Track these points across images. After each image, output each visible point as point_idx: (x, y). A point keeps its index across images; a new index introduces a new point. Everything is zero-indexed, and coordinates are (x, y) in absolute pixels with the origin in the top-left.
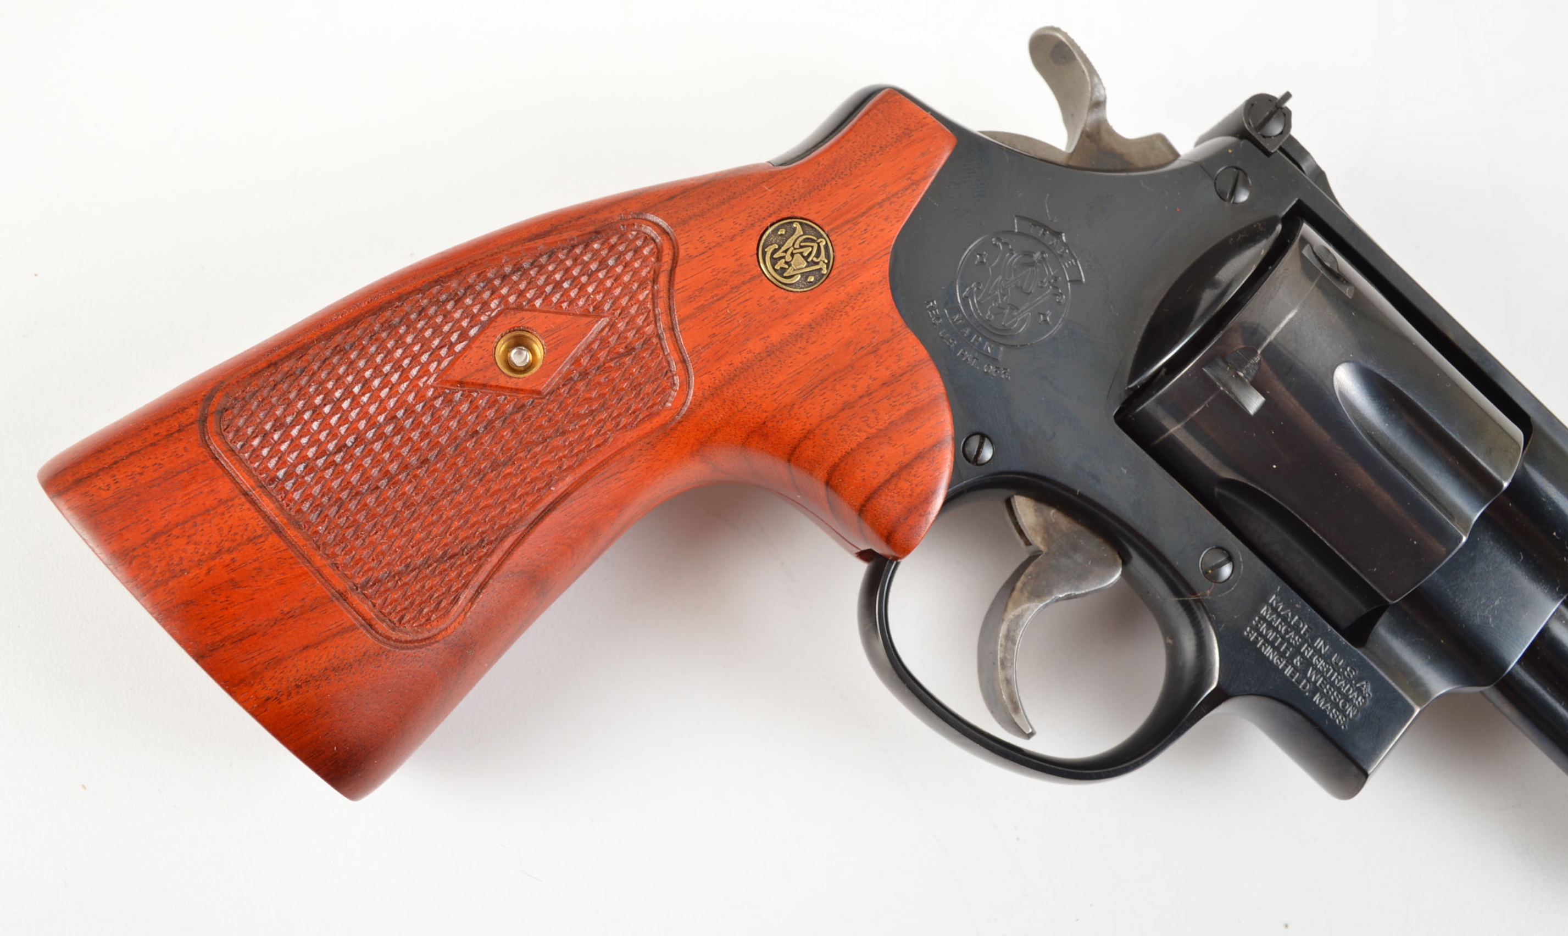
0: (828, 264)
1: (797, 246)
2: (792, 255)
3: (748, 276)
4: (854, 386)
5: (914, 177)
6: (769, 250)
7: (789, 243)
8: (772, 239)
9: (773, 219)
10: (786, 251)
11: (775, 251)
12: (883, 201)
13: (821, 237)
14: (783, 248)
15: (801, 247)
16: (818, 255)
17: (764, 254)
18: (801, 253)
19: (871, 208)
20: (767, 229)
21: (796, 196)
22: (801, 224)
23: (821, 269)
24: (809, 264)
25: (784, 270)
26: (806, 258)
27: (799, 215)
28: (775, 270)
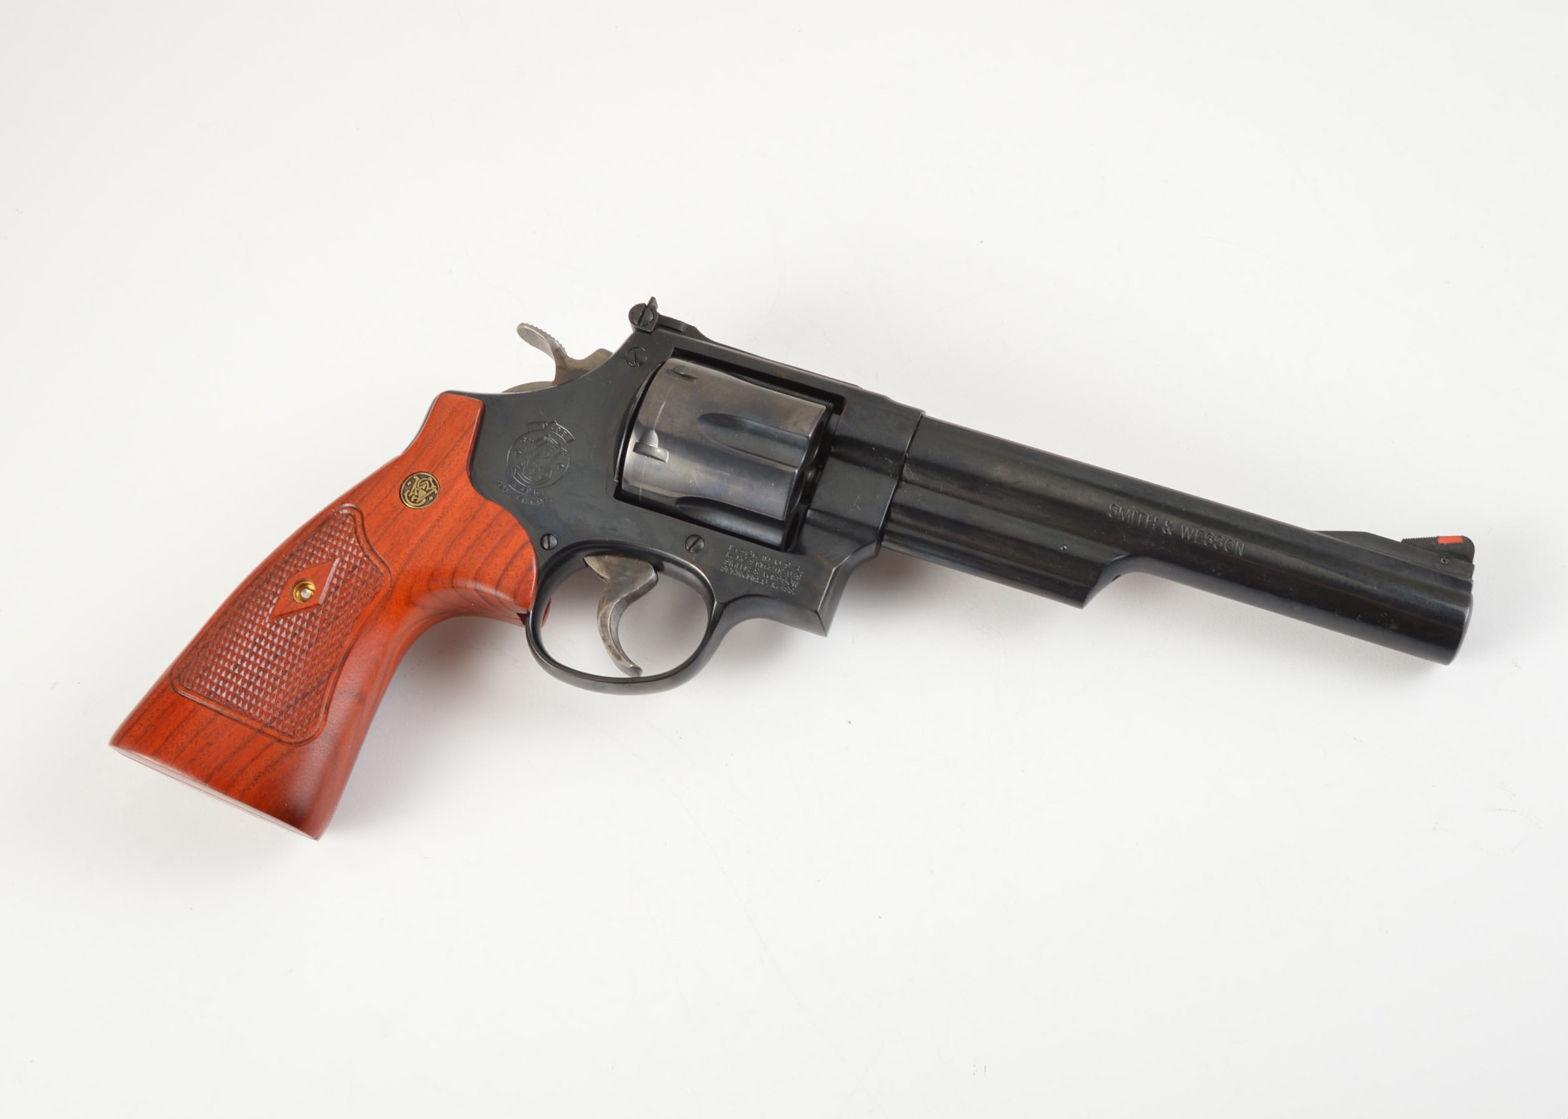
0: (437, 488)
1: (418, 486)
2: (418, 491)
3: (399, 510)
4: (469, 538)
5: (465, 429)
6: (406, 495)
7: (414, 486)
8: (406, 488)
9: (403, 479)
10: (414, 491)
11: (409, 493)
12: (454, 447)
13: (427, 477)
14: (412, 490)
15: (420, 486)
16: (430, 485)
17: (404, 497)
18: (422, 489)
19: (448, 453)
20: (402, 485)
21: (411, 464)
22: (418, 476)
23: (434, 492)
24: (427, 492)
25: (416, 500)
26: (425, 490)
27: (414, 472)
28: (413, 502)
